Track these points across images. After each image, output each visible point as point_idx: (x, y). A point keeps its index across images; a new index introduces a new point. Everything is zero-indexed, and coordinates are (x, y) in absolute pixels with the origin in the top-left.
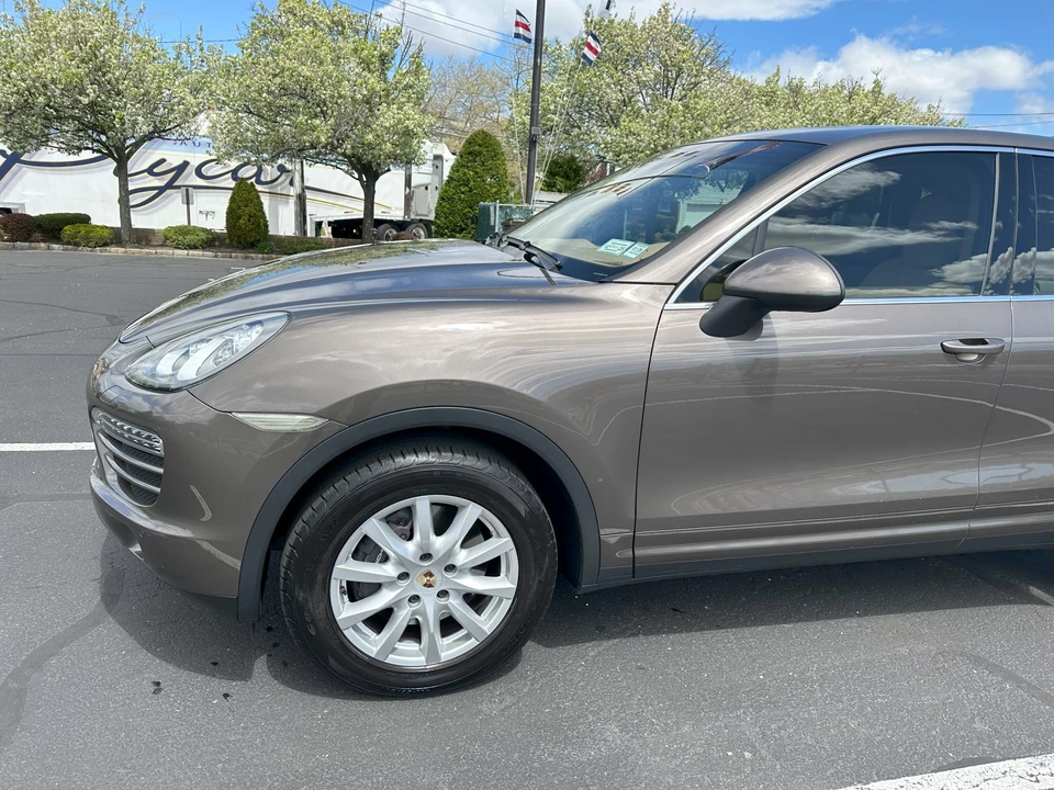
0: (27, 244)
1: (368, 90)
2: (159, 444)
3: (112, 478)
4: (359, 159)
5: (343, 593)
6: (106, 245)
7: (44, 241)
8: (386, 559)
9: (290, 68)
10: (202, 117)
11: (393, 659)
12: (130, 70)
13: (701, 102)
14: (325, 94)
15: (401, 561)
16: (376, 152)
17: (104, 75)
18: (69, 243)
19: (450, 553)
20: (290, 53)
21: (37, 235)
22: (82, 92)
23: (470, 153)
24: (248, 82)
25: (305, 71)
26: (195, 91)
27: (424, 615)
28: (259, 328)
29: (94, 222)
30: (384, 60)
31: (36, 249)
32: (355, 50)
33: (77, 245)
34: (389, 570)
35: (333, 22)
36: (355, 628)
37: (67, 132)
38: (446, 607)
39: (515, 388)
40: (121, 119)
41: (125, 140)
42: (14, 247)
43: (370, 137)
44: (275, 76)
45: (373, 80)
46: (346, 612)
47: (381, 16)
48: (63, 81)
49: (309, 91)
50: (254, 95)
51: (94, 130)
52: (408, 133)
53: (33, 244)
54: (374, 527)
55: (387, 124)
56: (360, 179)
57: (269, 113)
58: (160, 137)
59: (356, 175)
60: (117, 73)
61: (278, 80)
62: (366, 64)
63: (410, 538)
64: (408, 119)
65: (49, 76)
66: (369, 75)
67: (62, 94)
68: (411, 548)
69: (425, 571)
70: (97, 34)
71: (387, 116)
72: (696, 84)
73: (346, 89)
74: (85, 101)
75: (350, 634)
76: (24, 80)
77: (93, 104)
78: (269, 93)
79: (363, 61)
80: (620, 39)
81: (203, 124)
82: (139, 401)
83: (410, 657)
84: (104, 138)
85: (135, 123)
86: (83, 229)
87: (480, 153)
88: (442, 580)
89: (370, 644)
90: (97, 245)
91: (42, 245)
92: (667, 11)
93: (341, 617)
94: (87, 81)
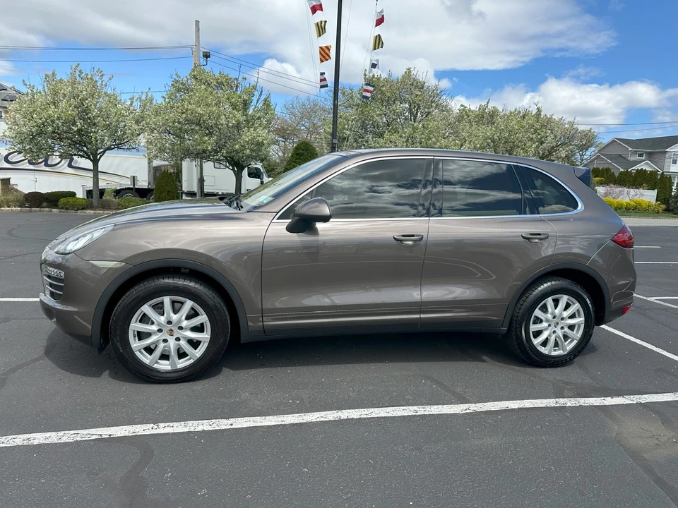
0: (38, 209)
1: (236, 121)
2: (63, 274)
3: (48, 293)
4: (232, 158)
5: (135, 337)
6: (84, 209)
7: (47, 207)
8: (153, 323)
9: (190, 109)
10: (141, 136)
11: (156, 366)
12: (102, 111)
13: (431, 124)
14: (211, 123)
15: (159, 324)
16: (241, 155)
17: (87, 114)
18: (62, 208)
19: (180, 321)
20: (192, 101)
21: (45, 204)
22: (74, 124)
23: (297, 154)
24: (167, 118)
25: (200, 110)
26: (138, 122)
27: (170, 348)
28: (103, 230)
29: (77, 196)
30: (246, 104)
31: (43, 211)
32: (228, 99)
33: (67, 209)
34: (154, 328)
35: (217, 83)
36: (140, 351)
37: (65, 146)
38: (179, 345)
39: (210, 255)
40: (95, 138)
41: (97, 150)
42: (31, 211)
43: (237, 146)
44: (183, 113)
45: (238, 115)
46: (136, 344)
47: (246, 79)
48: (64, 118)
49: (202, 122)
50: (171, 124)
51: (80, 144)
52: (260, 144)
53: (42, 209)
54: (146, 309)
55: (247, 140)
56: (233, 170)
57: (179, 134)
58: (118, 148)
59: (231, 168)
60: (94, 114)
61: (184, 116)
62: (234, 106)
63: (163, 315)
64: (259, 136)
65: (56, 116)
66: (236, 113)
67: (63, 125)
68: (163, 319)
69: (169, 328)
70: (85, 93)
71: (247, 135)
72: (429, 113)
73: (223, 120)
74: (75, 129)
75: (138, 353)
76: (41, 119)
77: (79, 131)
78: (179, 123)
79: (232, 104)
80: (384, 88)
81: (142, 140)
82: (60, 259)
83: (164, 366)
84: (85, 149)
85: (103, 141)
86: (71, 200)
87: (303, 154)
88: (177, 333)
89: (146, 359)
90: (78, 209)
91: (47, 209)
92: (410, 72)
93: (135, 345)
94: (77, 118)
